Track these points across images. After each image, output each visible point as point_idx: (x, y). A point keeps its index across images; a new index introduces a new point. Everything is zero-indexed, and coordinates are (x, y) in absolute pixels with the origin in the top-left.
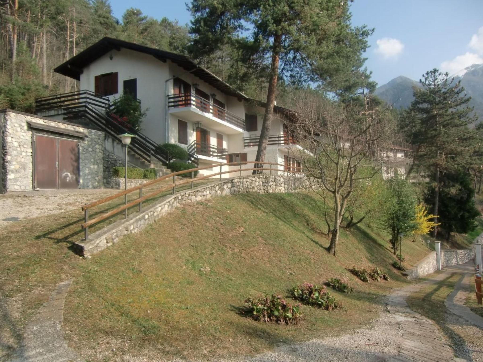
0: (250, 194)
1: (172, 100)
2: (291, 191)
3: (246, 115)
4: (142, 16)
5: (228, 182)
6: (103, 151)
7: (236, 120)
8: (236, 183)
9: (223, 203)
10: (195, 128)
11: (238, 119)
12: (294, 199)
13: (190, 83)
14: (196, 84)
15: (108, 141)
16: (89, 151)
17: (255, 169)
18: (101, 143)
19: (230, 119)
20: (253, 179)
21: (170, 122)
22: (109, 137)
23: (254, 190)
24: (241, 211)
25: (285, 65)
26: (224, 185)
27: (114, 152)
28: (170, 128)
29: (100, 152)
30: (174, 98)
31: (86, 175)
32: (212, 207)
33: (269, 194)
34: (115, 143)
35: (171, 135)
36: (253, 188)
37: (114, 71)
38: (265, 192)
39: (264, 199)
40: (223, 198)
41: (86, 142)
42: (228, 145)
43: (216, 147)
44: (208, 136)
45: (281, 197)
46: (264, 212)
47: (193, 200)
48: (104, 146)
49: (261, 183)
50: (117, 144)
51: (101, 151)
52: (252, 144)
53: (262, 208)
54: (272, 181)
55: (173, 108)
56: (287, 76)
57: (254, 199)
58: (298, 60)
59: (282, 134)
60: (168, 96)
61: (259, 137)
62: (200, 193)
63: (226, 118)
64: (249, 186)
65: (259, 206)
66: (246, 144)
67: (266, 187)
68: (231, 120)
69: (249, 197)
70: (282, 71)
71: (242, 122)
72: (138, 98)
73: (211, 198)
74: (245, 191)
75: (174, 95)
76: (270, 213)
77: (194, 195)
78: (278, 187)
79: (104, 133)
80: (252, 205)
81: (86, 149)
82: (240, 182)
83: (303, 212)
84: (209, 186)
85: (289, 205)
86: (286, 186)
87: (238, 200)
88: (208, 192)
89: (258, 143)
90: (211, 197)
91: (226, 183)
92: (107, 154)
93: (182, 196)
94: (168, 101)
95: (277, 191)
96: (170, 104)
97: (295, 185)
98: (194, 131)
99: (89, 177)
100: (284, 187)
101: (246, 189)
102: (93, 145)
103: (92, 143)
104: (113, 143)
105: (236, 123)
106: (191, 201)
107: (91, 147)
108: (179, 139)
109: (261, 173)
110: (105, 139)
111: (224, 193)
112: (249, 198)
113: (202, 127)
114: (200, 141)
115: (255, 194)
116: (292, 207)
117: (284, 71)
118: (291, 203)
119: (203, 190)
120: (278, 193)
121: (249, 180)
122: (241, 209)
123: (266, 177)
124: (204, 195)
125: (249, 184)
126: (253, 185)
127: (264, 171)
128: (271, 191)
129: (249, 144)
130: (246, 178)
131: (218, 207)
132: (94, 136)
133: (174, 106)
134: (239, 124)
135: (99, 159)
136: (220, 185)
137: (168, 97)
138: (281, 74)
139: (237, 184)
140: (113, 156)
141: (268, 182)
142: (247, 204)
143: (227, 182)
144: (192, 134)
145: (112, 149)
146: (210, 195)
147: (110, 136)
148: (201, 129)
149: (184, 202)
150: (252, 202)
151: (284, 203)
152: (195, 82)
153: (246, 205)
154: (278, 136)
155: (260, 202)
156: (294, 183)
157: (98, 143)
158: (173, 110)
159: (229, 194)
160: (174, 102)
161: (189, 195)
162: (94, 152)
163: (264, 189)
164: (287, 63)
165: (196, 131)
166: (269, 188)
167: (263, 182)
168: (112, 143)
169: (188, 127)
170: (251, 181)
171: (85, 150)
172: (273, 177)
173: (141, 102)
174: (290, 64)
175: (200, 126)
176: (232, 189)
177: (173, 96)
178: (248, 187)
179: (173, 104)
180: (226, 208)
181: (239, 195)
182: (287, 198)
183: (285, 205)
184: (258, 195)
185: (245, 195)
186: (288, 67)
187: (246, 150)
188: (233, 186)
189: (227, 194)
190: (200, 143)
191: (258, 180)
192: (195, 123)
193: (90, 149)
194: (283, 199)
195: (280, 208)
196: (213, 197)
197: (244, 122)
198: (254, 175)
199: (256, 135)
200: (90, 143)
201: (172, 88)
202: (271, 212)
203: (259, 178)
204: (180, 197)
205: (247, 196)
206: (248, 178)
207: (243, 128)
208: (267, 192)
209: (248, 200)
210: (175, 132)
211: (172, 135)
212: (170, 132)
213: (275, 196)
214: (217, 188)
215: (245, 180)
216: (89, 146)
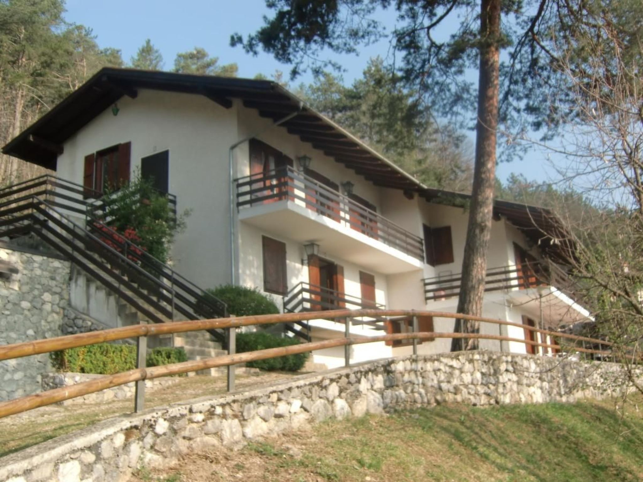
0: (450, 411)
1: (247, 188)
2: (558, 398)
3: (426, 229)
4: (207, 60)
5: (374, 371)
6: (64, 309)
7: (404, 237)
8: (402, 374)
9: (352, 444)
10: (306, 257)
11: (407, 236)
12: (572, 421)
13: (292, 156)
14: (305, 158)
15: (76, 285)
16: (23, 309)
17: (458, 335)
18: (58, 290)
19: (389, 234)
20: (455, 363)
21: (240, 241)
22: (79, 273)
23: (459, 398)
24: (421, 471)
25: (511, 83)
26: (359, 381)
27: (88, 309)
28: (241, 255)
29: (53, 311)
30: (250, 183)
31: (7, 371)
32: (302, 463)
33: (504, 407)
34: (93, 288)
35: (244, 272)
36: (456, 390)
37: (123, 141)
38: (493, 401)
39: (494, 424)
40: (354, 425)
41: (16, 287)
42: (389, 296)
43: (359, 301)
44: (339, 276)
45: (538, 415)
46: (502, 468)
47: (226, 435)
48: (66, 297)
49: (478, 375)
50: (97, 288)
51: (58, 310)
52: (443, 293)
53: (493, 456)
54: (507, 371)
55: (248, 206)
56: (518, 111)
57: (462, 423)
58: (542, 68)
59: (512, 265)
60: (236, 180)
61: (460, 276)
62: (262, 410)
63: (380, 233)
64: (444, 386)
65: (481, 449)
66: (431, 294)
67: (492, 387)
68: (391, 238)
69: (445, 417)
70: (506, 98)
71: (418, 245)
72: (171, 191)
73: (308, 427)
74: (433, 401)
75: (251, 176)
76: (522, 472)
77: (235, 416)
78: (525, 389)
79: (67, 264)
80: (456, 443)
81: (15, 304)
82: (416, 372)
83: (611, 458)
84: (301, 383)
85: (565, 438)
86: (546, 385)
87: (410, 431)
88: (296, 404)
89: (458, 291)
90: (311, 421)
91: (366, 373)
92: (73, 316)
93: (172, 420)
94: (236, 192)
95: (523, 400)
96: (241, 199)
97: (566, 381)
98: (302, 264)
99: (18, 376)
100: (541, 388)
101: (436, 394)
102: (36, 292)
103: (32, 290)
104: (88, 286)
105: (404, 245)
106: (221, 439)
107: (30, 298)
108: (265, 282)
109: (475, 348)
110: (70, 279)
111: (360, 408)
112: (446, 423)
113: (323, 256)
114: (318, 285)
115: (465, 410)
116: (576, 444)
117: (510, 99)
118: (569, 431)
119: (274, 397)
120: (527, 405)
121: (442, 367)
122: (418, 463)
123: (490, 359)
124: (279, 416)
125: (443, 377)
126: (455, 382)
127: (483, 344)
128: (507, 400)
129: (438, 294)
130: (432, 360)
131: (329, 460)
132: (38, 272)
133: (251, 202)
134: (409, 247)
135: (50, 330)
136: (344, 379)
137: (236, 183)
138: (504, 106)
139: (406, 377)
140: (84, 320)
141: (496, 372)
142: (442, 443)
143: (370, 370)
144: (299, 271)
145: (84, 304)
146: (304, 416)
147: (84, 272)
148: (321, 260)
149: (182, 445)
150: (457, 436)
151: (550, 434)
152: (302, 154)
153: (436, 445)
154: (503, 270)
155: (484, 435)
156: (564, 376)
157: (48, 289)
158: (247, 212)
159: (380, 409)
160: (251, 192)
161: (211, 413)
162: (35, 311)
163: (488, 395)
164: (515, 78)
165: (309, 265)
166: (501, 390)
167: (483, 374)
168: (85, 289)
169: (288, 256)
170: (448, 370)
171: (9, 306)
172: (509, 359)
173: (178, 200)
174: (524, 81)
175: (316, 253)
176: (388, 393)
177: (248, 180)
178: (440, 388)
179: (247, 198)
180: (361, 463)
181: (412, 411)
182: (556, 418)
183: (554, 439)
184: (474, 412)
185: (432, 412)
186: (519, 88)
187: (432, 307)
188: (391, 385)
189: (372, 411)
190: (319, 290)
191: (468, 367)
192: (305, 246)
193: (25, 304)
194: (545, 421)
195: (543, 449)
196: (317, 423)
197: (421, 243)
198: (456, 353)
199: (451, 272)
200: (25, 288)
201: (246, 162)
202: (524, 468)
203: (471, 361)
204: (162, 427)
205: (438, 415)
206: (438, 360)
207: (421, 258)
208: (497, 402)
209: (445, 429)
210: (255, 264)
211: (248, 272)
212: (241, 265)
213: (520, 414)
214: (334, 389)
215: (429, 366)
216: (22, 296)
